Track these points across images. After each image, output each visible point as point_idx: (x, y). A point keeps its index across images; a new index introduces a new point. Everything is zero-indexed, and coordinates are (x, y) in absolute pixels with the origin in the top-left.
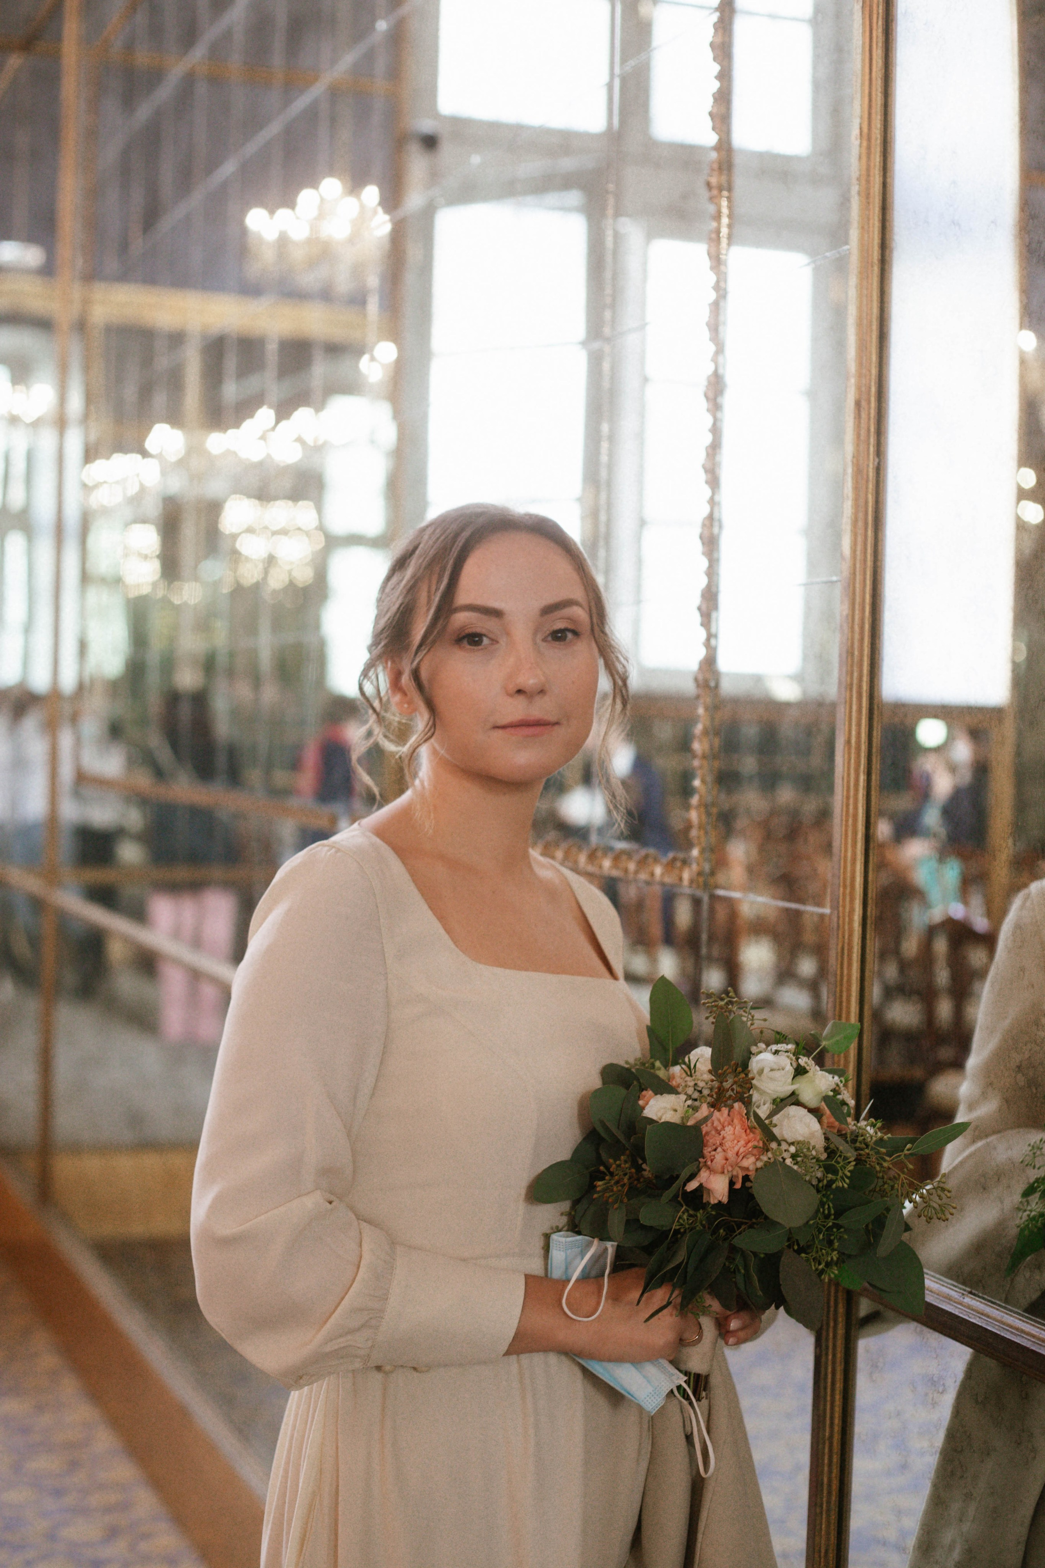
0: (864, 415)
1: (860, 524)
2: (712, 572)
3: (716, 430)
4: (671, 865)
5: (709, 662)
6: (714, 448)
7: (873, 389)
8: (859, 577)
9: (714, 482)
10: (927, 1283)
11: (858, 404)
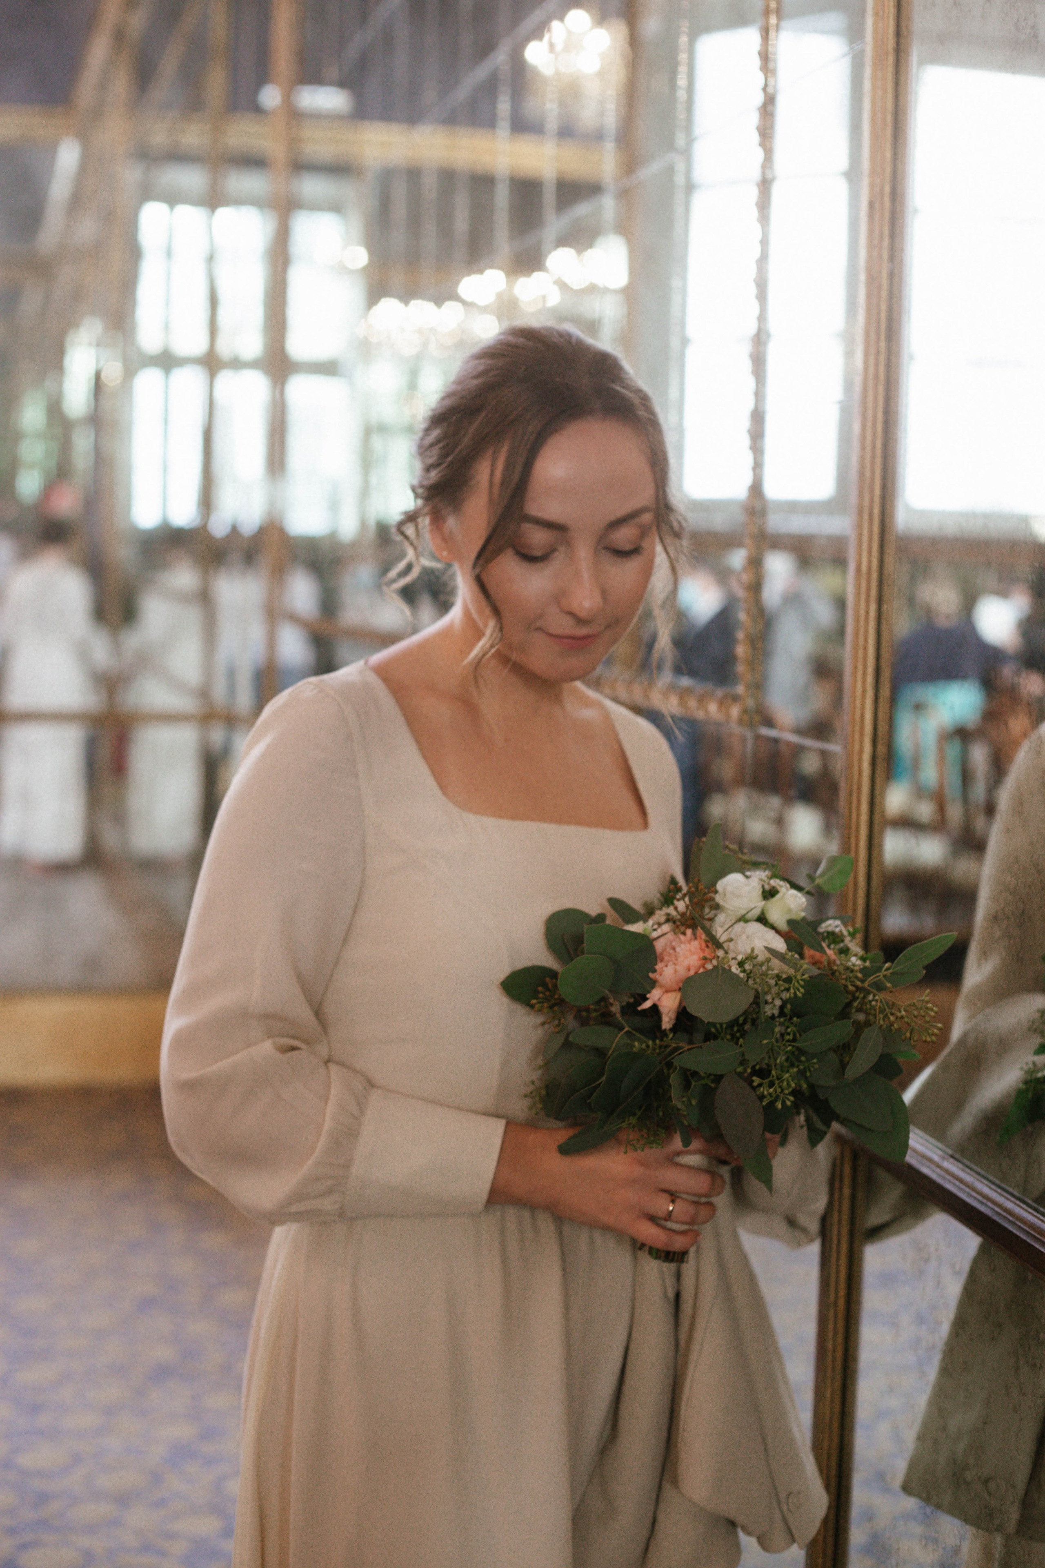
0: (877, 217)
1: (873, 336)
2: (759, 395)
3: (764, 242)
4: (721, 703)
5: (756, 489)
6: (763, 260)
7: (887, 189)
8: (870, 394)
9: (762, 296)
10: (911, 1143)
11: (871, 205)
